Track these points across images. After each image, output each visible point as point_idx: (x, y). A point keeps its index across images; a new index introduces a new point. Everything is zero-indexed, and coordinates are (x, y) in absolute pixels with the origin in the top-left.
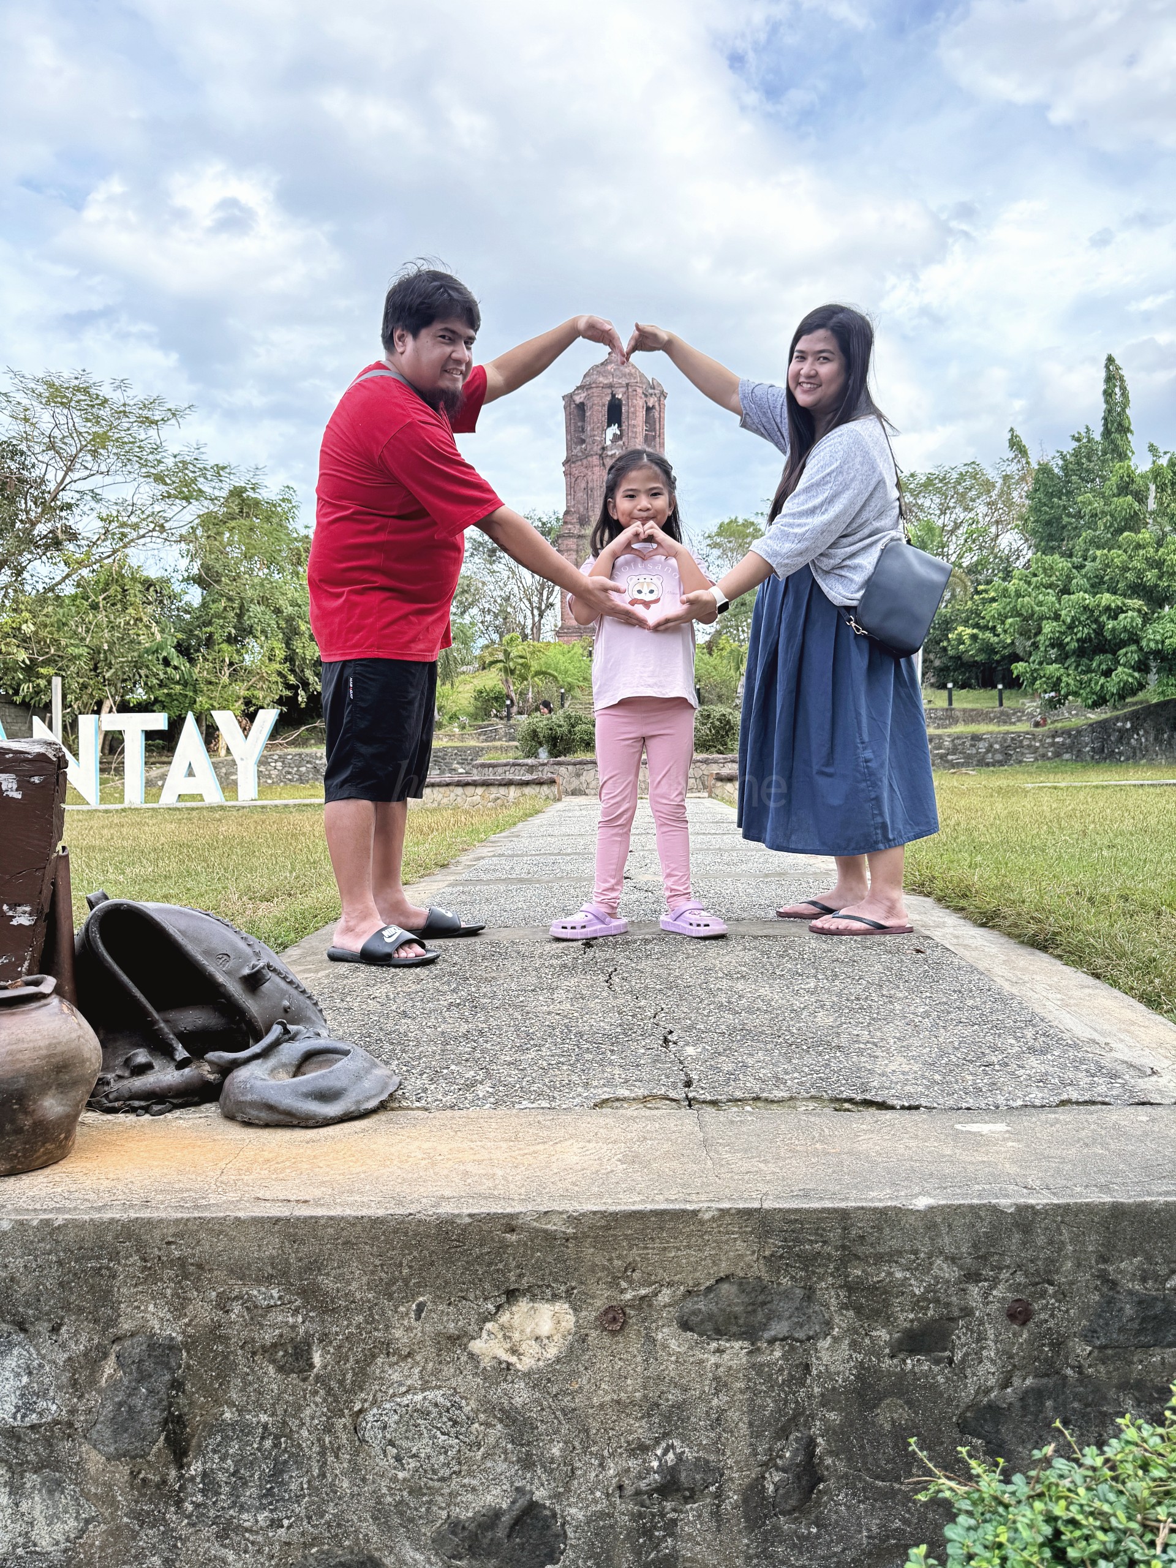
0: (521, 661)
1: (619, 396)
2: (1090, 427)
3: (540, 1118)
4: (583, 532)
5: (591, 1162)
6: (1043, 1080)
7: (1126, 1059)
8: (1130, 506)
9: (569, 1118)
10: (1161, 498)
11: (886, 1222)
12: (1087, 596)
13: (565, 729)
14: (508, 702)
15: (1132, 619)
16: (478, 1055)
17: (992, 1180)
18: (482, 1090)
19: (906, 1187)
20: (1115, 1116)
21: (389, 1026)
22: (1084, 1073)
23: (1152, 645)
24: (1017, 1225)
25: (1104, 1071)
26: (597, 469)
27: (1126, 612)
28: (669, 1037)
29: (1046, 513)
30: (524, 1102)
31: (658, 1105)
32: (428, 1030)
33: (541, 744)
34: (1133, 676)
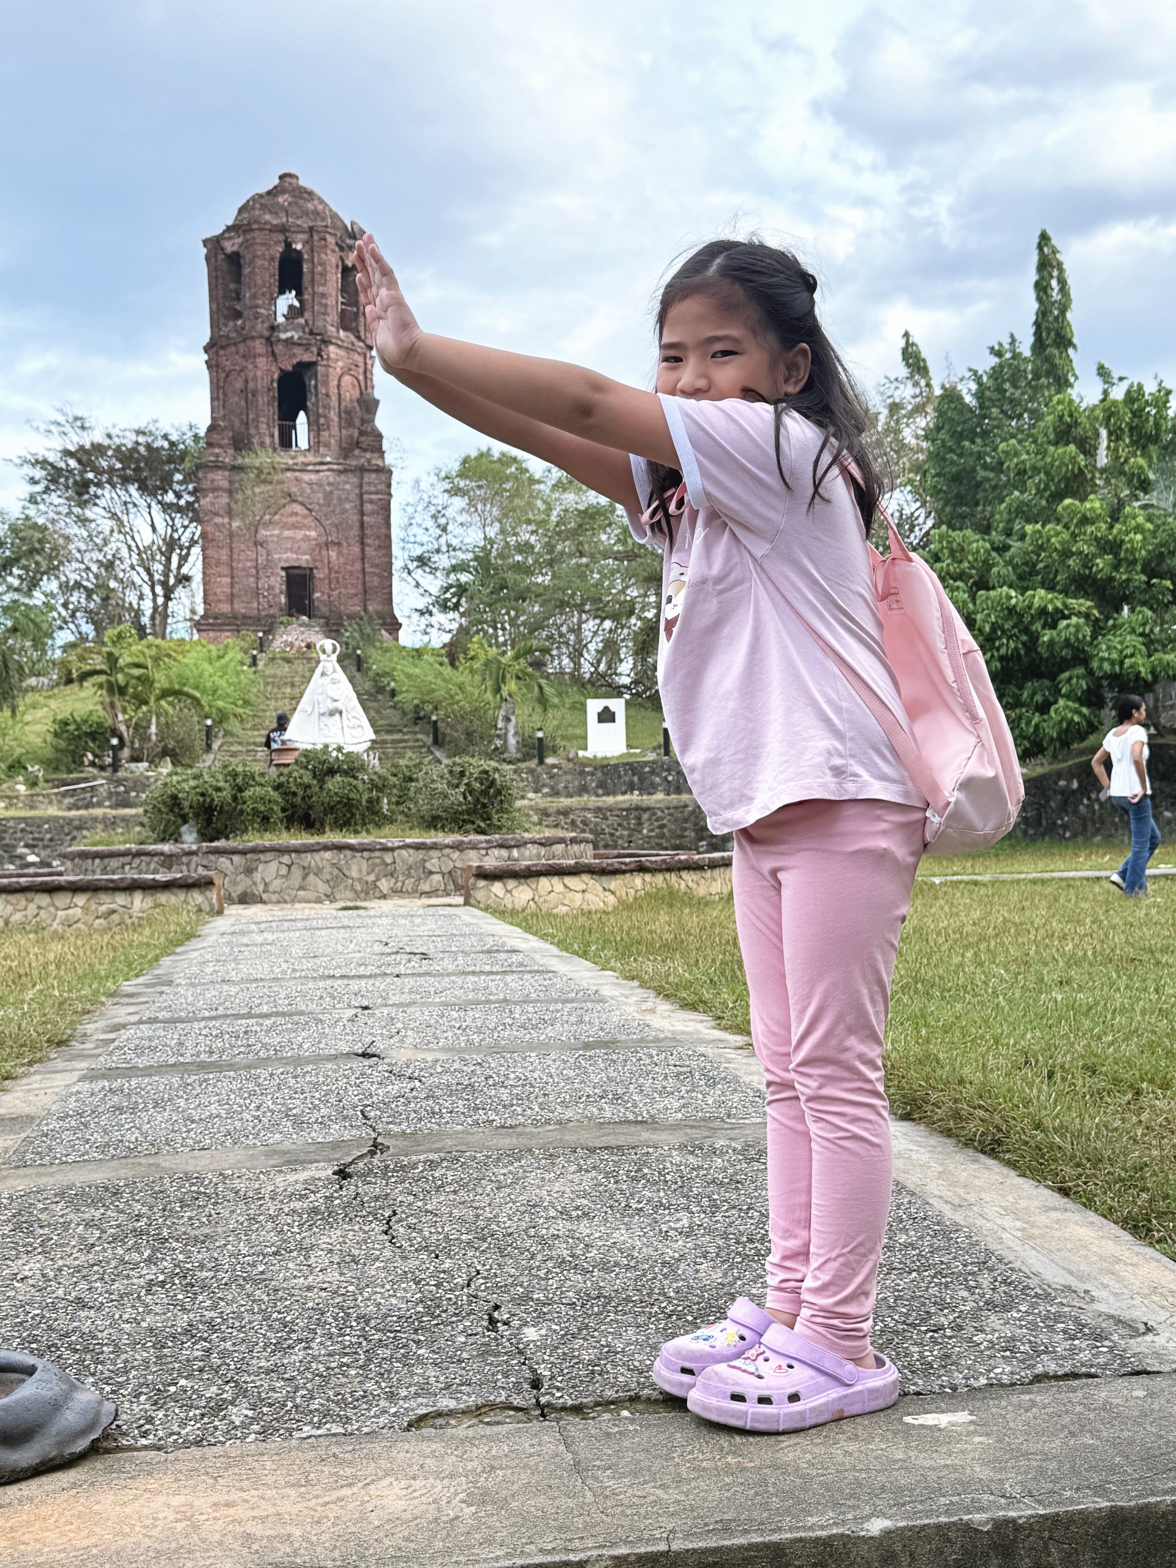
0: (137, 672)
1: (299, 247)
2: (1017, 336)
3: (335, 1449)
4: (240, 461)
5: (424, 1507)
6: (1010, 1346)
7: (1112, 1312)
8: (1073, 460)
9: (377, 1447)
10: (1116, 450)
11: (831, 1556)
12: (1013, 594)
13: (226, 794)
14: (115, 741)
15: (1078, 627)
16: (215, 1360)
17: (960, 1489)
18: (238, 1413)
19: (853, 1507)
20: (1103, 1392)
21: (63, 1323)
22: (1061, 1335)
23: (1106, 666)
24: (995, 1546)
25: (1086, 1330)
26: (262, 362)
27: (1068, 617)
28: (496, 1315)
29: (953, 463)
30: (306, 1428)
31: (499, 1418)
32: (127, 1327)
33: (185, 820)
34: (1080, 713)
